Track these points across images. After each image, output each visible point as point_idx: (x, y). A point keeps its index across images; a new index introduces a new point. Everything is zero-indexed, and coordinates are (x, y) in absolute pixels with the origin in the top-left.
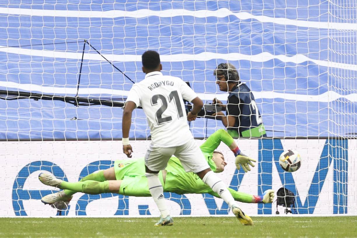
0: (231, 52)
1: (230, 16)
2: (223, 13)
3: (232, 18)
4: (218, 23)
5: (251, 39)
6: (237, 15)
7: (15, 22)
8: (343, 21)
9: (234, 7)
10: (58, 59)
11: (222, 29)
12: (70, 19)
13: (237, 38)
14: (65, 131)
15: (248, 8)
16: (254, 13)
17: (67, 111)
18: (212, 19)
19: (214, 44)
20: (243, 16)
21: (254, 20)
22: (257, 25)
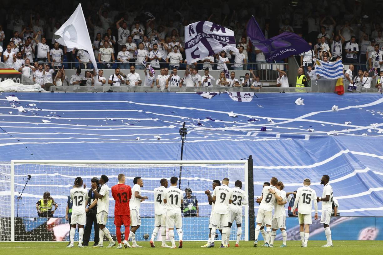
0: (199, 190)
1: (199, 179)
2: (196, 178)
3: (199, 180)
4: (195, 181)
5: (205, 186)
6: (200, 179)
7: (129, 181)
8: (233, 181)
9: (200, 177)
10: (145, 193)
11: (196, 183)
12: (149, 180)
13: (201, 186)
14: (148, 215)
15: (204, 177)
16: (206, 178)
17: (148, 208)
18: (193, 180)
19: (200, 187)
20: (202, 179)
21: (206, 180)
22: (207, 182)
